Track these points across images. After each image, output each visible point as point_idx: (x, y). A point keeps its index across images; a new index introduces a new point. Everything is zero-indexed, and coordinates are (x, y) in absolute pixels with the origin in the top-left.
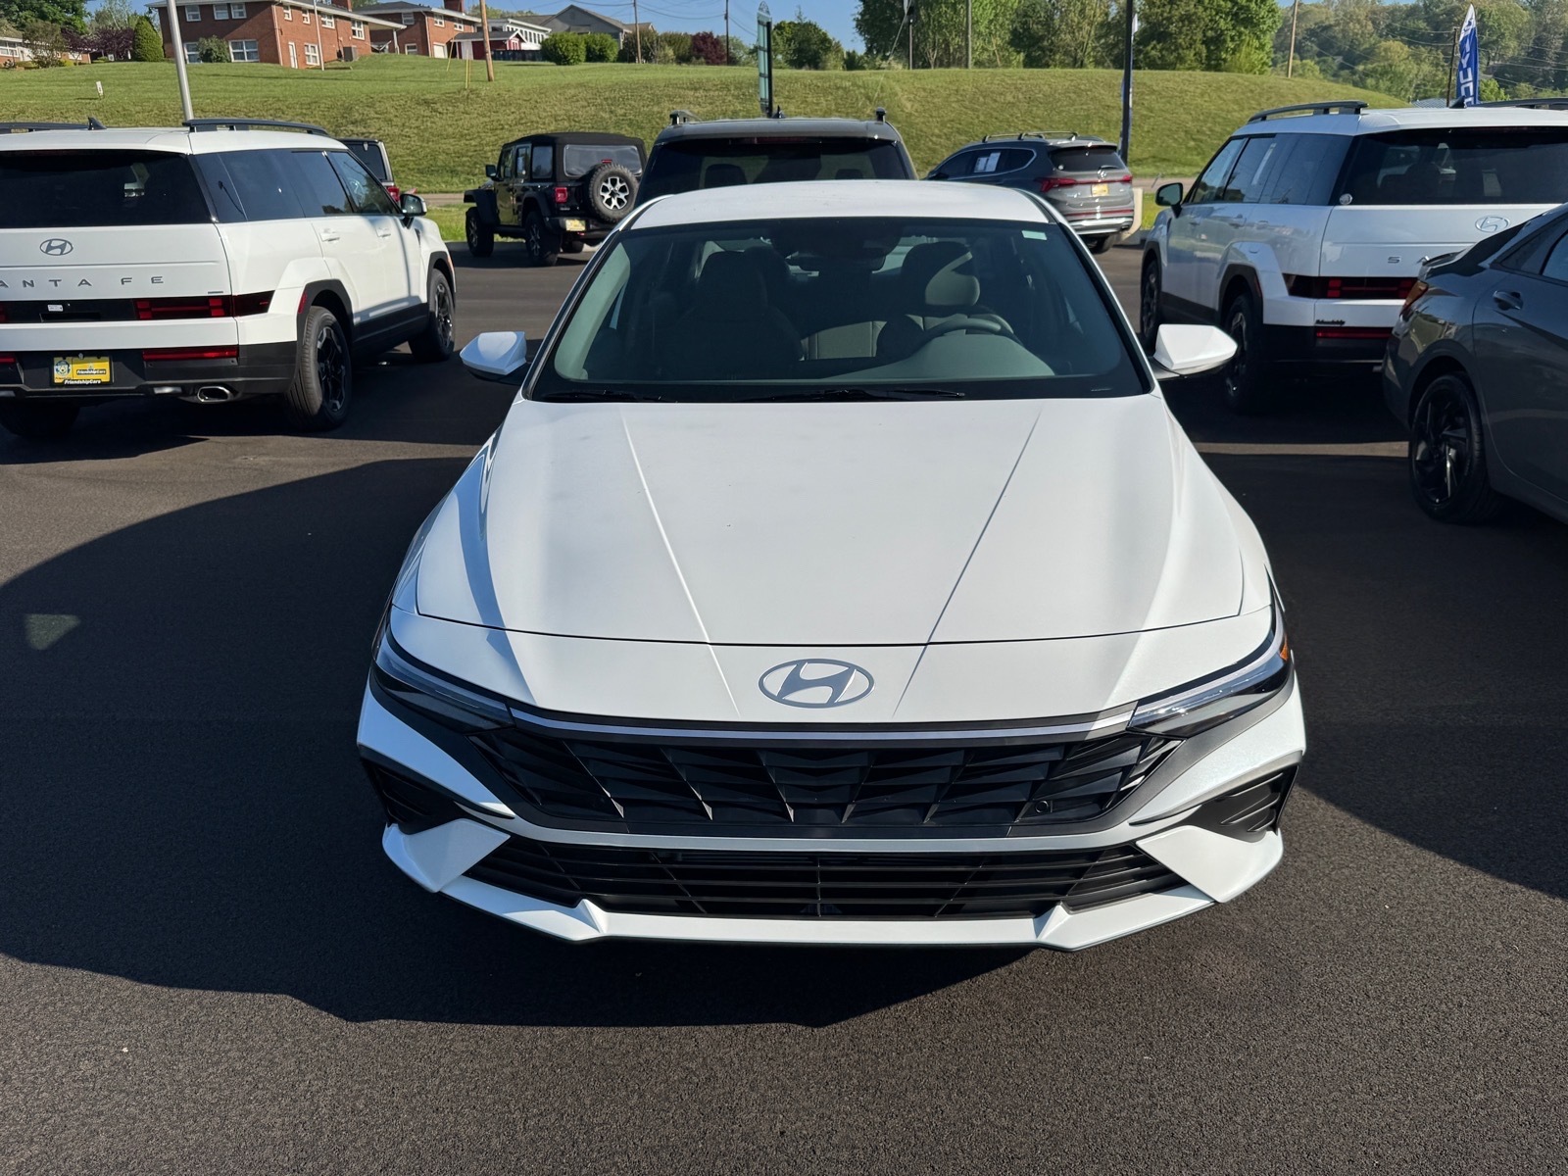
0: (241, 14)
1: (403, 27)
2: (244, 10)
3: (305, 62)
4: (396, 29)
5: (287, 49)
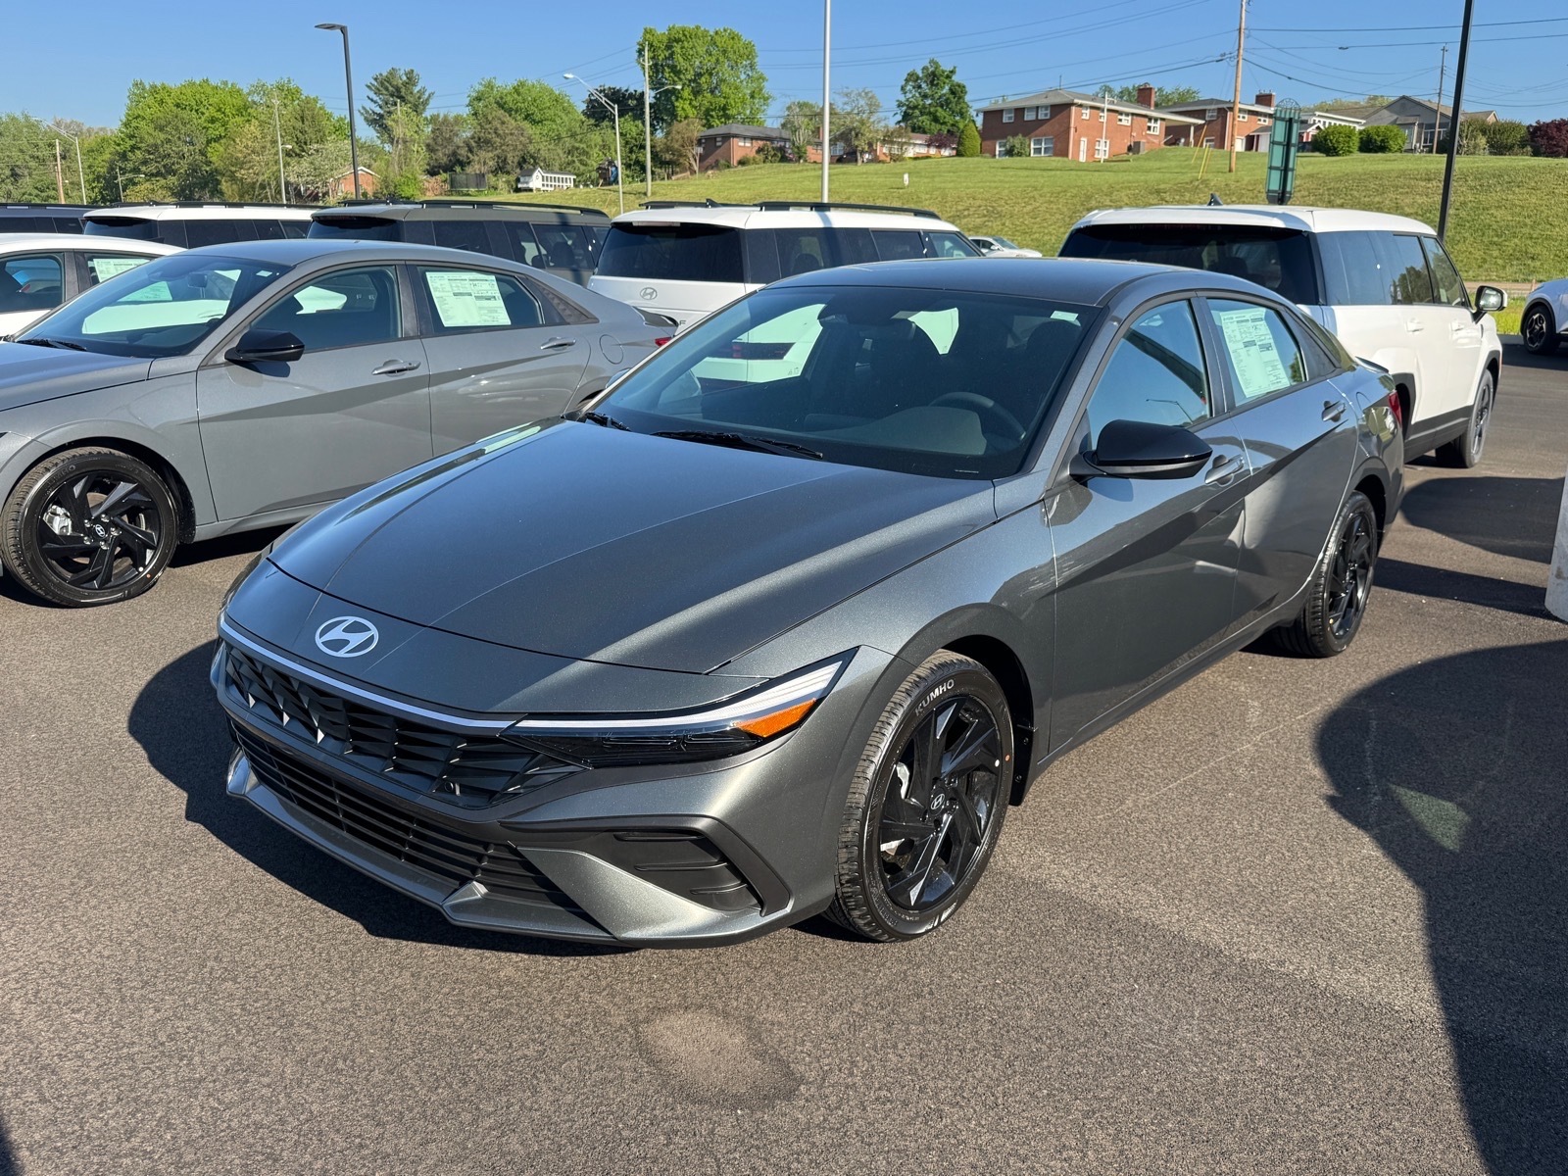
1: (1202, 121)
2: (1048, 112)
3: (1093, 156)
4: (1194, 124)
5: (1078, 144)
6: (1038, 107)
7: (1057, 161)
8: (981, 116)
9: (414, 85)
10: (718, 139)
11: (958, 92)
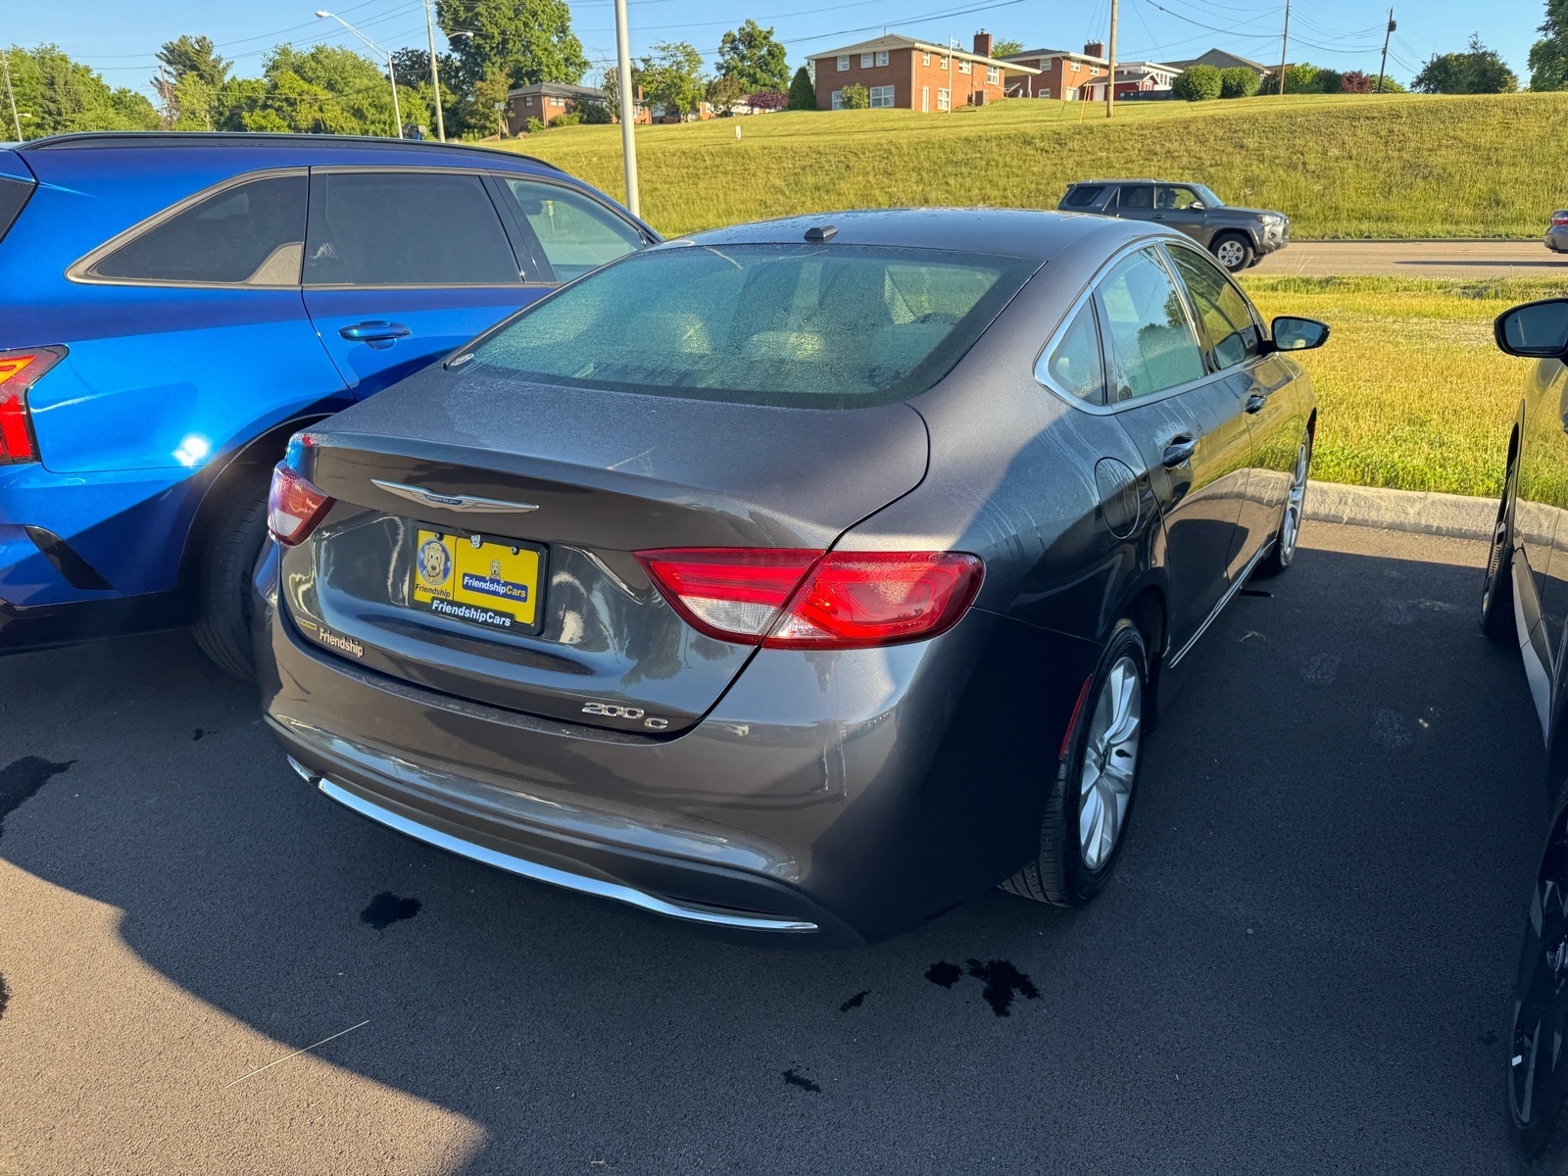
0: (884, 61)
1: (1038, 72)
2: (887, 58)
3: (936, 106)
4: (1031, 74)
5: (920, 92)
6: (875, 53)
7: (900, 111)
8: (813, 64)
9: (209, 53)
10: (529, 99)
11: (776, 53)
